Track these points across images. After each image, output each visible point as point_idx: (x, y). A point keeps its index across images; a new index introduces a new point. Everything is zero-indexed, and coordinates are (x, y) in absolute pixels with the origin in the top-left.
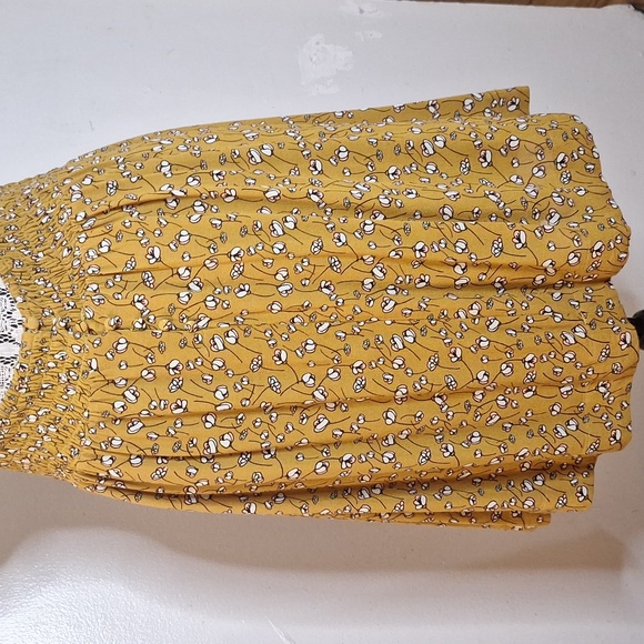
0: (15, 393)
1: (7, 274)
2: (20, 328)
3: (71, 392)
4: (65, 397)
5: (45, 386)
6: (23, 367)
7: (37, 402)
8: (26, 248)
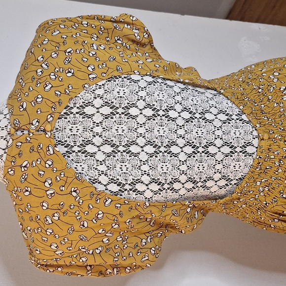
0: (254, 170)
1: (250, 114)
2: (257, 139)
3: (280, 171)
4: (277, 173)
5: (268, 167)
6: (261, 158)
7: (262, 175)
8: (255, 103)
